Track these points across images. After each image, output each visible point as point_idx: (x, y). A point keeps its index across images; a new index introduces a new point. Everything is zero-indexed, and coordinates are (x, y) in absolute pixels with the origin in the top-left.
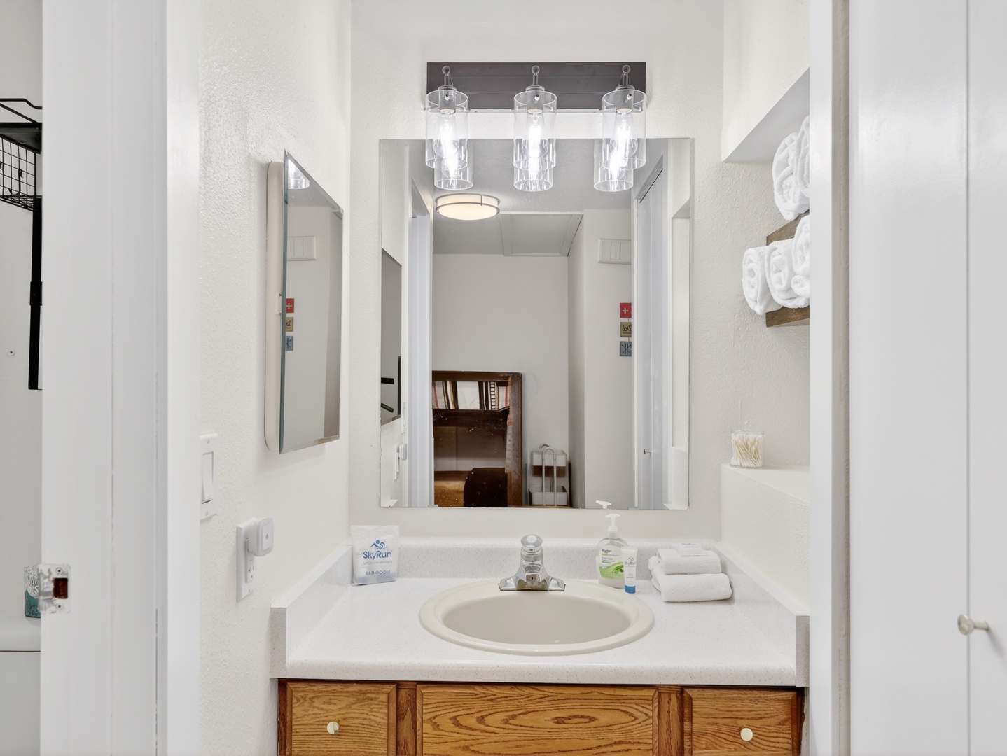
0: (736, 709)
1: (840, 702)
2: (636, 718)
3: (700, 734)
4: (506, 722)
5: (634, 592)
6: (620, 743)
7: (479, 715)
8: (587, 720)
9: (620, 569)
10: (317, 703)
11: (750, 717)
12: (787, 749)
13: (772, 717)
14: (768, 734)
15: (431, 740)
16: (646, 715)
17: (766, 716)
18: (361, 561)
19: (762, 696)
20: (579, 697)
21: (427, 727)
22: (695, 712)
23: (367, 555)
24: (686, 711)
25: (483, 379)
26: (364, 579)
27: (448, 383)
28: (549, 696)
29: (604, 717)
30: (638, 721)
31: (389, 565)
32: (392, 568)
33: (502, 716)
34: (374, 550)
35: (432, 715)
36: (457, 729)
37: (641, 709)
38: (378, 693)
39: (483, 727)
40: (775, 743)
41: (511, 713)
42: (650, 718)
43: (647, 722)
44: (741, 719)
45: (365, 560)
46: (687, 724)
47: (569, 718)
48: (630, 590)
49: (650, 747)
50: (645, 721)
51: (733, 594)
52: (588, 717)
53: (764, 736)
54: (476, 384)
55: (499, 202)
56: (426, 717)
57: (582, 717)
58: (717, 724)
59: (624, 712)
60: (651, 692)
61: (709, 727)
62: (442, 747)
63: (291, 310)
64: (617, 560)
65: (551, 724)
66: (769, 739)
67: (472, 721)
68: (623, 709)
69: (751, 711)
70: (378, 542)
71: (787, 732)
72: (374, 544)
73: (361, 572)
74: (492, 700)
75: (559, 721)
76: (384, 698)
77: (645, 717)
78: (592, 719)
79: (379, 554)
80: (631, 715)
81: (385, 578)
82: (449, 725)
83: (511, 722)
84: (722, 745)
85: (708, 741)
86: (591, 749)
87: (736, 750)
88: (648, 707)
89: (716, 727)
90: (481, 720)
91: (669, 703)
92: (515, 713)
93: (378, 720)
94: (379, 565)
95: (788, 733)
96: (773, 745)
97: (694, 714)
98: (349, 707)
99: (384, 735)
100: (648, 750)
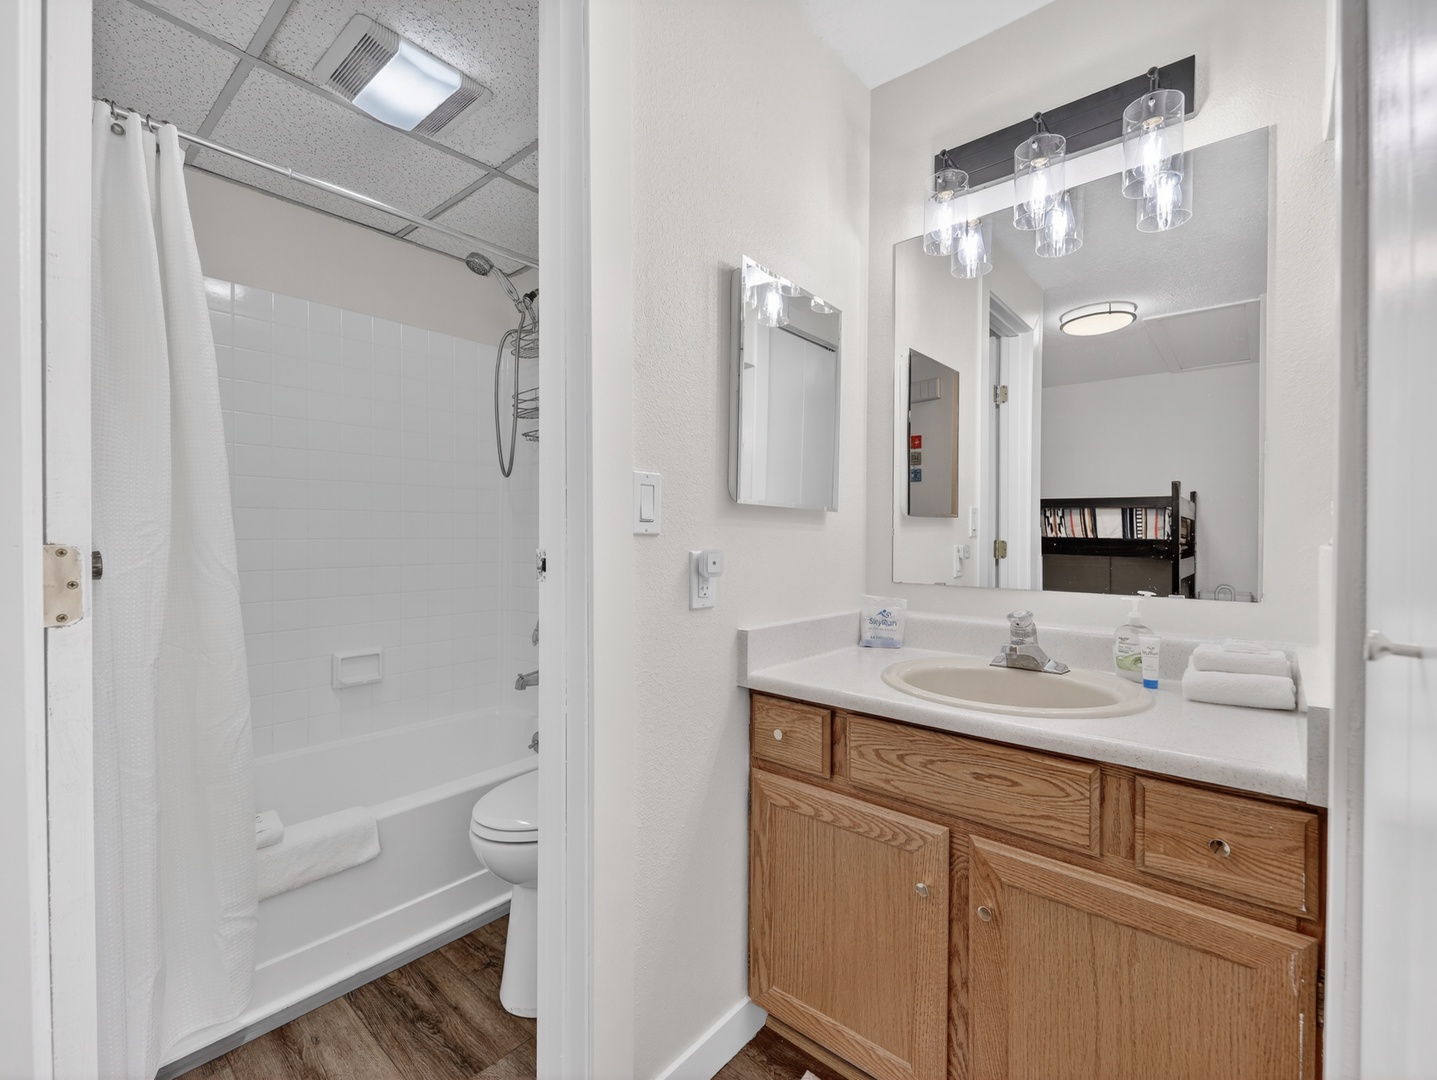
0: (1211, 815)
1: (1348, 824)
2: (1068, 795)
3: (1154, 834)
4: (925, 765)
5: (1156, 688)
6: (1048, 817)
7: (901, 752)
8: (1010, 783)
9: (1139, 660)
10: (772, 713)
11: (1235, 830)
12: (1296, 888)
13: (1271, 839)
14: (1263, 860)
15: (857, 766)
16: (1082, 794)
17: (1260, 835)
18: (867, 625)
19: (1257, 808)
20: (1002, 757)
21: (854, 753)
22: (1150, 806)
23: (873, 621)
24: (1138, 802)
25: (1129, 507)
26: (868, 641)
27: (1086, 510)
28: (967, 749)
29: (1029, 786)
30: (1070, 799)
31: (895, 632)
32: (897, 637)
33: (920, 759)
34: (879, 618)
35: (859, 743)
36: (879, 762)
37: (1075, 786)
38: (816, 714)
39: (903, 766)
40: (1276, 874)
41: (928, 758)
42: (1086, 798)
43: (1082, 803)
44: (1219, 829)
45: (872, 626)
46: (1138, 818)
47: (990, 776)
48: (1150, 685)
49: (1087, 832)
50: (1079, 800)
51: (1297, 703)
52: (1011, 781)
53: (1259, 861)
54: (1120, 511)
55: (1136, 308)
56: (853, 744)
57: (1005, 779)
58: (1181, 828)
59: (1054, 784)
60: (1089, 770)
61: (1171, 829)
62: (866, 775)
63: (919, 446)
64: (1135, 649)
65: (970, 778)
66: (1267, 867)
67: (893, 757)
68: (1053, 781)
69: (1236, 823)
70: (885, 611)
71: (1298, 865)
72: (881, 613)
73: (867, 636)
74: (911, 741)
75: (978, 776)
76: (819, 720)
77: (1080, 797)
78: (1015, 784)
79: (884, 622)
80: (1062, 789)
81: (889, 644)
82: (873, 756)
83: (929, 766)
84: (1192, 857)
85: (1168, 846)
86: (1015, 815)
87: (1210, 866)
88: (1083, 784)
89: (1180, 832)
90: (901, 758)
91: (1118, 789)
92: (933, 758)
93: (815, 738)
94: (885, 632)
95: (1300, 868)
96: (1273, 876)
97: (1147, 808)
98: (793, 721)
99: (819, 751)
100: (1084, 835)
